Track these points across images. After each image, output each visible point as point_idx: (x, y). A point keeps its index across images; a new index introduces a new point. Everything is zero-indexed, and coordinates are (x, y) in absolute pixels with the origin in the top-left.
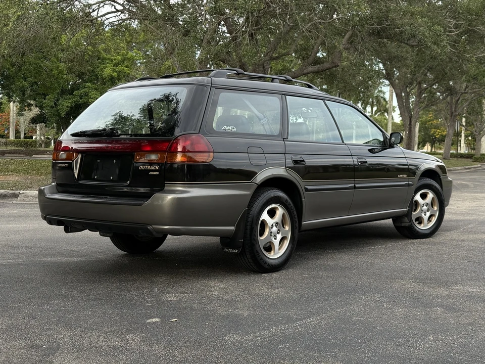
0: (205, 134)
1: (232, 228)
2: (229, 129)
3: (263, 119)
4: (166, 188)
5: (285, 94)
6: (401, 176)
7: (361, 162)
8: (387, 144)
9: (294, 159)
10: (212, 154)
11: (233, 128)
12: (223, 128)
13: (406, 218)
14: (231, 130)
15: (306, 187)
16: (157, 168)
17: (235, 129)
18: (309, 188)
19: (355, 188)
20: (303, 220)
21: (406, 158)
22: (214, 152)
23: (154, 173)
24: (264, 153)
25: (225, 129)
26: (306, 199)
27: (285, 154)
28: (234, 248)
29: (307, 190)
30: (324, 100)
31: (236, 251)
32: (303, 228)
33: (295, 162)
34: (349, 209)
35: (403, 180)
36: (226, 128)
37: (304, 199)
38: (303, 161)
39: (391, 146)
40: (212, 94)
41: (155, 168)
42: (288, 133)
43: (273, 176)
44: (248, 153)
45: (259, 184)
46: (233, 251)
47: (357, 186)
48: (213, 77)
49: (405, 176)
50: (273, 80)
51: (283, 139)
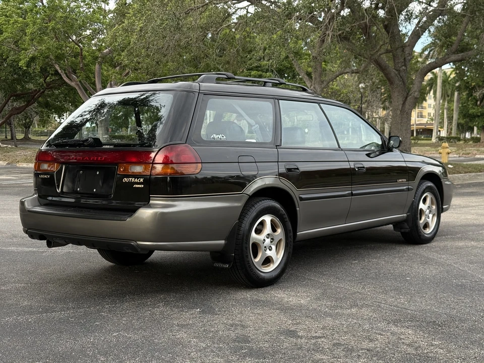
0: (192, 144)
1: (223, 242)
2: (218, 138)
3: (254, 126)
4: (151, 202)
5: (278, 98)
6: (400, 180)
7: (358, 167)
8: (385, 148)
9: (288, 167)
10: (200, 165)
11: (223, 137)
12: (212, 137)
13: (406, 224)
14: (220, 139)
15: (301, 196)
16: (142, 180)
17: (225, 137)
18: (303, 196)
19: (352, 194)
20: (298, 231)
21: (405, 161)
22: (202, 163)
23: (139, 186)
24: (255, 162)
25: (214, 138)
26: (300, 208)
27: (278, 162)
28: (225, 263)
29: (301, 199)
30: (319, 104)
31: (227, 266)
32: (297, 239)
33: (289, 170)
34: (347, 217)
35: (402, 184)
36: (216, 136)
37: (298, 209)
38: (298, 169)
39: (390, 150)
40: (200, 100)
41: (139, 180)
42: (281, 140)
43: (265, 186)
44: (238, 162)
45: (251, 195)
46: (224, 266)
47: (354, 192)
48: (202, 82)
49: (405, 180)
50: (265, 84)
51: (276, 146)
